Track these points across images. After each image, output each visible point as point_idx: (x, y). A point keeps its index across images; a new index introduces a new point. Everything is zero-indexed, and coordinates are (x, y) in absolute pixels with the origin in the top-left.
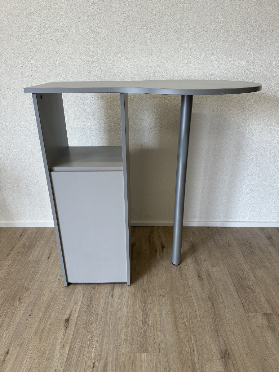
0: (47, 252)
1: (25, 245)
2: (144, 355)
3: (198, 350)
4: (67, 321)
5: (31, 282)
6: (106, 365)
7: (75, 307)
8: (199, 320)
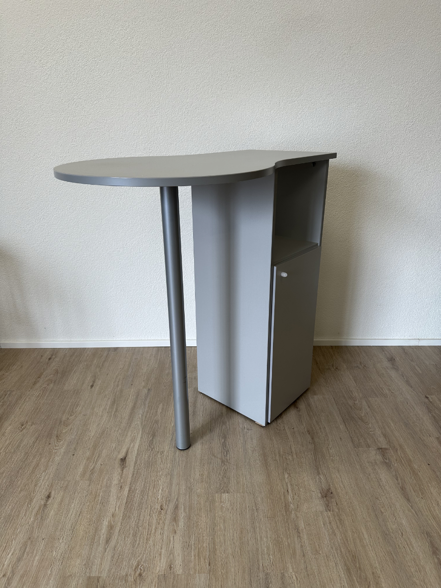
0: (89, 379)
1: (57, 372)
2: (225, 496)
3: (292, 490)
4: (123, 460)
5: (71, 415)
6: (176, 507)
7: (132, 444)
8: (295, 457)
